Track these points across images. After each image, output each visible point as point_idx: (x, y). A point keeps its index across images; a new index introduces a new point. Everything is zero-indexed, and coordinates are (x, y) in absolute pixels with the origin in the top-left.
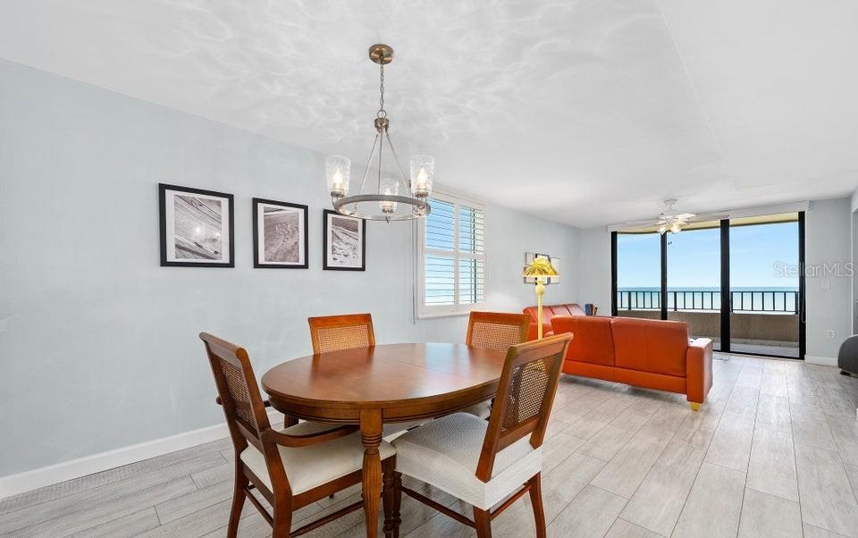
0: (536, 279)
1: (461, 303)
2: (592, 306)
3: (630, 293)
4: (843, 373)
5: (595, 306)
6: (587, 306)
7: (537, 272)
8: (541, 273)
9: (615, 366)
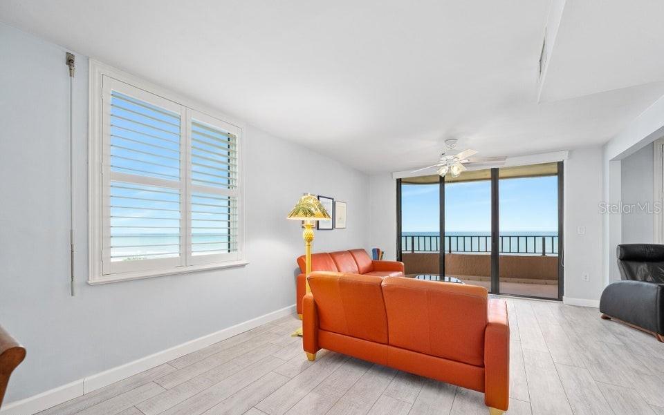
0: (303, 222)
1: (193, 254)
2: (378, 250)
3: (413, 237)
4: (605, 318)
5: (381, 250)
6: (374, 250)
7: (301, 213)
8: (306, 214)
9: (388, 344)
